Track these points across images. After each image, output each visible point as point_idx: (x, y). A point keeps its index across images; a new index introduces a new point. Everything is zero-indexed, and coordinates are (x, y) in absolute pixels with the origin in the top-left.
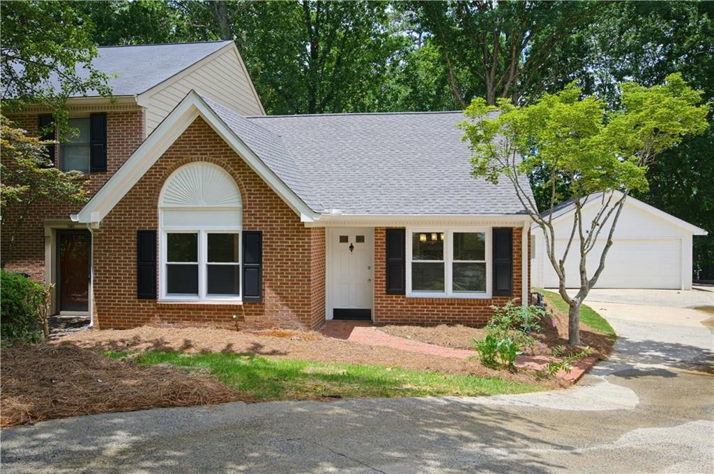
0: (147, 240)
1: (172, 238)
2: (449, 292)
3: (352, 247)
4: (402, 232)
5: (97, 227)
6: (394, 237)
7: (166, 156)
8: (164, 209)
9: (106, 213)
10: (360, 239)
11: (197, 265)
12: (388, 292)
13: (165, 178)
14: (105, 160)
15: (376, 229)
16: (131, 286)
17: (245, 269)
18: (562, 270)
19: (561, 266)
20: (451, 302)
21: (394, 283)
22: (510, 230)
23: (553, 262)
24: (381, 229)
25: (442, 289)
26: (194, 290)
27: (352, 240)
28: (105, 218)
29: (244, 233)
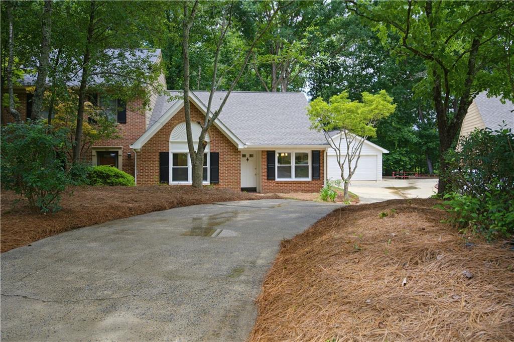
0: (164, 157)
1: (175, 155)
2: (293, 179)
3: (248, 159)
4: (274, 152)
5: (139, 150)
6: (270, 155)
7: (174, 118)
8: (172, 142)
9: (143, 144)
10: (251, 156)
11: (187, 168)
12: (268, 179)
13: (173, 128)
14: (126, 117)
15: (262, 151)
16: (157, 177)
17: (211, 169)
18: (343, 168)
19: (342, 166)
20: (295, 183)
21: (270, 175)
22: (319, 151)
23: (339, 164)
24: (265, 151)
25: (290, 177)
26: (186, 179)
27: (248, 156)
28: (143, 146)
29: (211, 153)
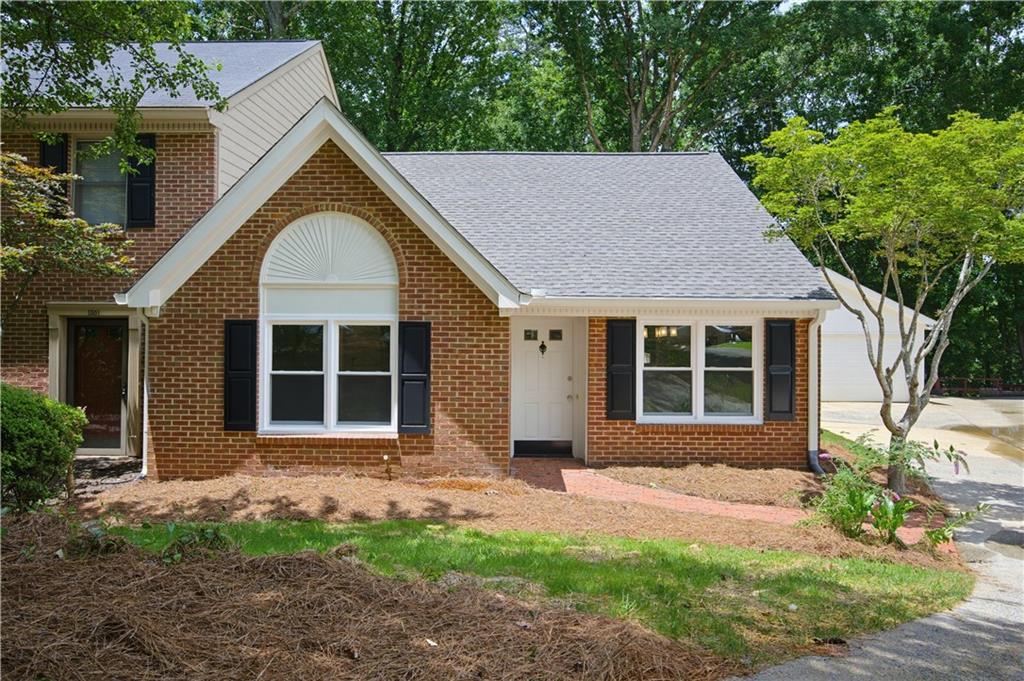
0: (240, 336)
1: (281, 333)
2: (699, 416)
3: (543, 347)
4: (632, 322)
5: (156, 314)
6: (618, 333)
7: (275, 201)
8: (270, 286)
9: (171, 292)
10: (556, 335)
11: (322, 376)
12: (609, 416)
13: (272, 237)
14: (153, 209)
15: (591, 320)
16: (213, 408)
17: (402, 382)
18: (890, 383)
19: (888, 377)
20: (704, 430)
21: (617, 400)
22: (792, 322)
23: (878, 370)
24: (600, 319)
25: (689, 410)
26: (318, 416)
27: (543, 336)
28: (171, 299)
29: (403, 326)
